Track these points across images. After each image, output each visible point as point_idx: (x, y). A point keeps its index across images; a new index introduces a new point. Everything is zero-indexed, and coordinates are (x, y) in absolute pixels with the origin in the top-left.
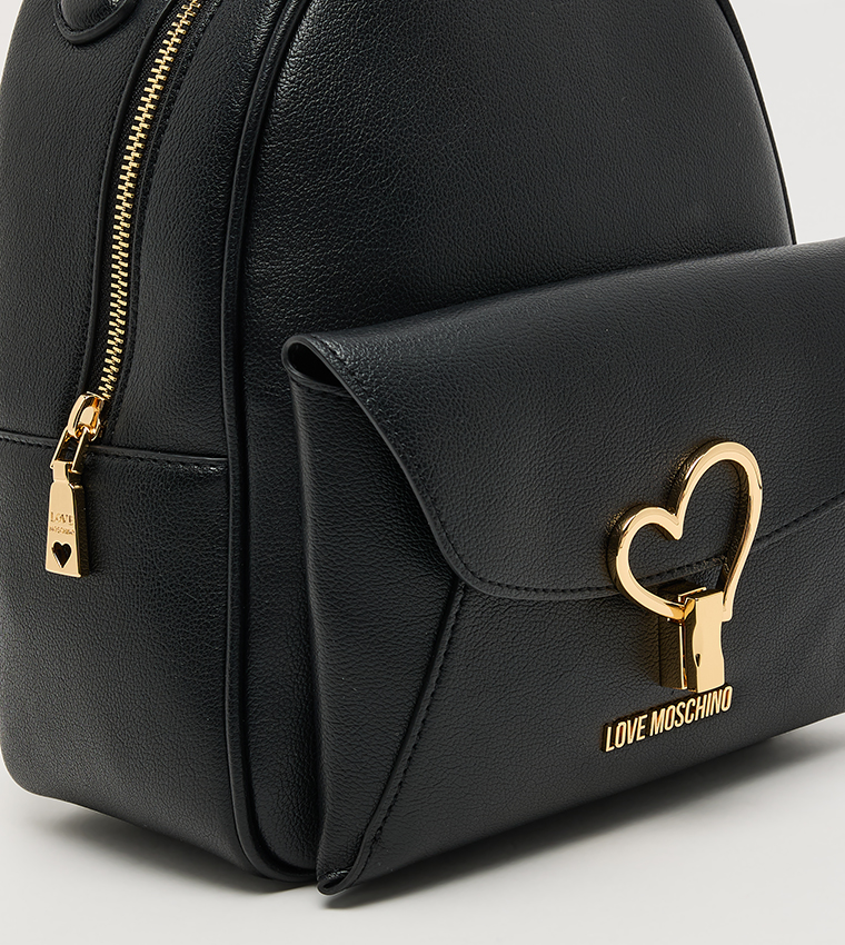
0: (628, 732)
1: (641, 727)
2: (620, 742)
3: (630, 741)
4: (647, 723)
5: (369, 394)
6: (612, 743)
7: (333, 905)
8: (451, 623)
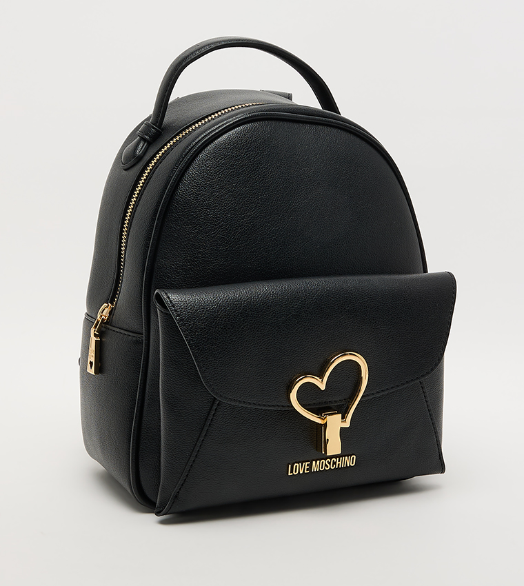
0: (300, 468)
1: (306, 467)
2: (296, 472)
3: (301, 472)
4: (310, 465)
5: (178, 316)
6: (292, 472)
7: (163, 522)
8: (213, 412)
